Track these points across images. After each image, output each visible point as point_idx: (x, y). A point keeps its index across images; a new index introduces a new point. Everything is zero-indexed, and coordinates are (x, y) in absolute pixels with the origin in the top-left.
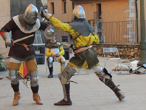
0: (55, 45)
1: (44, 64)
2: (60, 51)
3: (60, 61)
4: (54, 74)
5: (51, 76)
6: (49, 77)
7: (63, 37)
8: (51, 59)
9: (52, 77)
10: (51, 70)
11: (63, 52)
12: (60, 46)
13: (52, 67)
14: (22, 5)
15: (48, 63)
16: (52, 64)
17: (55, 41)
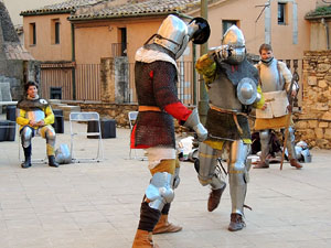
1: (13, 140)
2: (46, 116)
3: (46, 136)
4: (33, 158)
5: (27, 163)
6: (23, 167)
7: (52, 89)
8: (28, 131)
9: (30, 166)
10: (28, 152)
11: (52, 117)
12: (46, 106)
13: (30, 147)
16: (30, 140)
17: (37, 97)
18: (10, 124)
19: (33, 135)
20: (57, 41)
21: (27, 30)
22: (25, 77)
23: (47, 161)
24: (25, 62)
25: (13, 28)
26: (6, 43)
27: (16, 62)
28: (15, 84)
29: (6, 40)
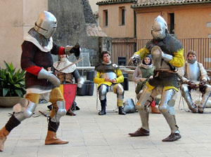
0: (110, 68)
1: (92, 95)
2: (118, 77)
3: (116, 91)
4: (107, 109)
5: (103, 112)
6: (99, 114)
7: (119, 58)
8: (104, 88)
9: (105, 114)
11: (122, 78)
12: (117, 69)
14: (63, 11)
15: (100, 93)
16: (105, 95)
17: (110, 62)
18: (90, 83)
19: (107, 91)
20: (123, 23)
21: (102, 15)
22: (100, 49)
23: (118, 110)
24: (100, 38)
25: (92, 13)
26: (87, 24)
27: (94, 38)
28: (93, 54)
29: (87, 22)
